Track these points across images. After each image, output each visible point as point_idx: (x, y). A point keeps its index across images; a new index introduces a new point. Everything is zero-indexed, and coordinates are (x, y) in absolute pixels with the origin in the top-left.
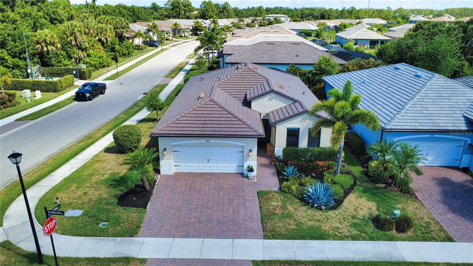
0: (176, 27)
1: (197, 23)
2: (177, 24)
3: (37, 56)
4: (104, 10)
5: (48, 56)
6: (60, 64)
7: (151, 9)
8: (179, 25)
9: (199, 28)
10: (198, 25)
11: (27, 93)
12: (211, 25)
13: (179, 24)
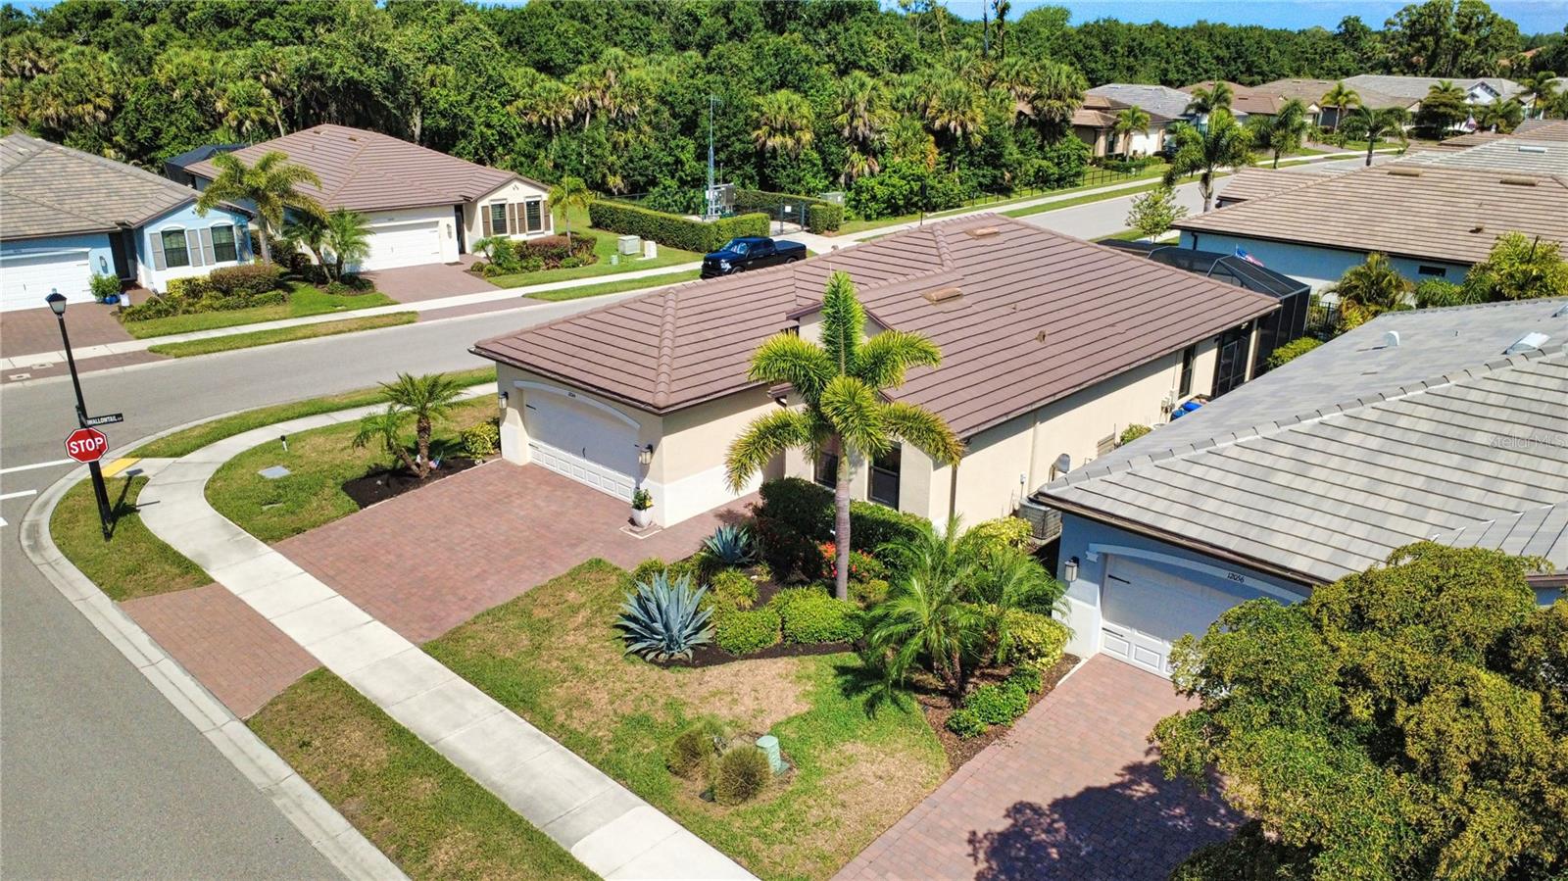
0: (1337, 103)
1: (1446, 90)
2: (1345, 91)
3: (753, 160)
4: (1134, 40)
5: (774, 163)
6: (799, 188)
7: (1335, 37)
8: (1351, 96)
9: (1442, 109)
10: (1446, 98)
11: (631, 242)
12: (1523, 99)
13: (1351, 93)
